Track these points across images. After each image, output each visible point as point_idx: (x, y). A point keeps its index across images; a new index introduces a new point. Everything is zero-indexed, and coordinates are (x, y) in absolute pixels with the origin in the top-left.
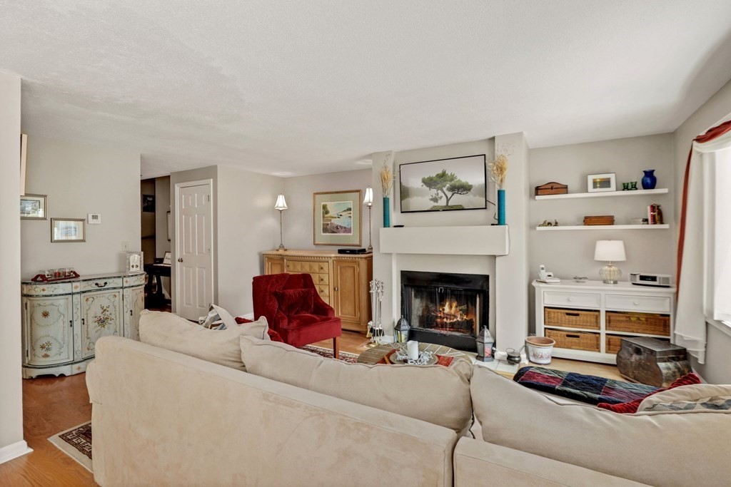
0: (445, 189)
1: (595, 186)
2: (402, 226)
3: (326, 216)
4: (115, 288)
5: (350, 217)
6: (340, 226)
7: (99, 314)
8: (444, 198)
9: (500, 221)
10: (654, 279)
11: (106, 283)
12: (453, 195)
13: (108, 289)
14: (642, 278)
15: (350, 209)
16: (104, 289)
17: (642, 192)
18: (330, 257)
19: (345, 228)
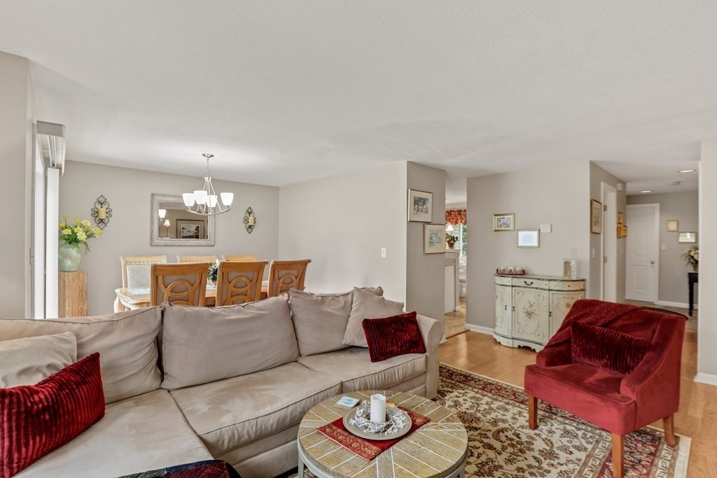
4: (537, 288)
7: (527, 306)
11: (532, 283)
13: (532, 288)
16: (530, 288)
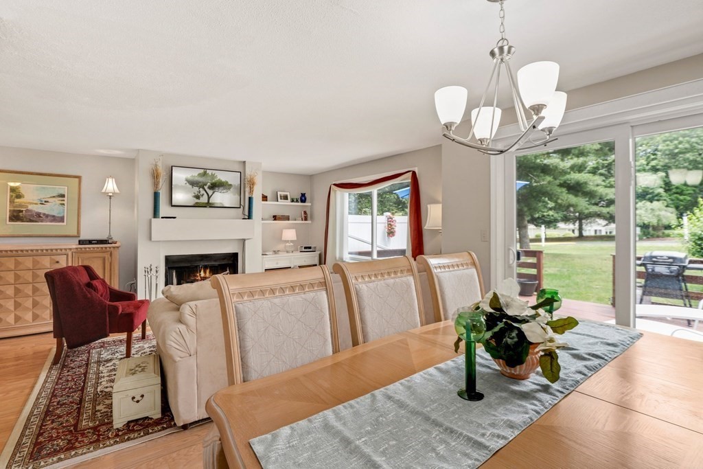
0: (206, 187)
1: (281, 199)
2: (175, 218)
3: (17, 200)
5: (64, 204)
6: (44, 214)
8: (206, 195)
9: (250, 217)
10: (310, 248)
12: (214, 193)
14: (305, 248)
15: (63, 196)
17: (300, 204)
18: (70, 249)
19: (54, 216)
